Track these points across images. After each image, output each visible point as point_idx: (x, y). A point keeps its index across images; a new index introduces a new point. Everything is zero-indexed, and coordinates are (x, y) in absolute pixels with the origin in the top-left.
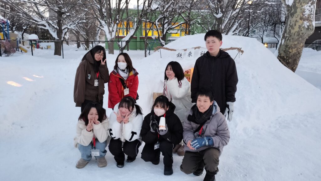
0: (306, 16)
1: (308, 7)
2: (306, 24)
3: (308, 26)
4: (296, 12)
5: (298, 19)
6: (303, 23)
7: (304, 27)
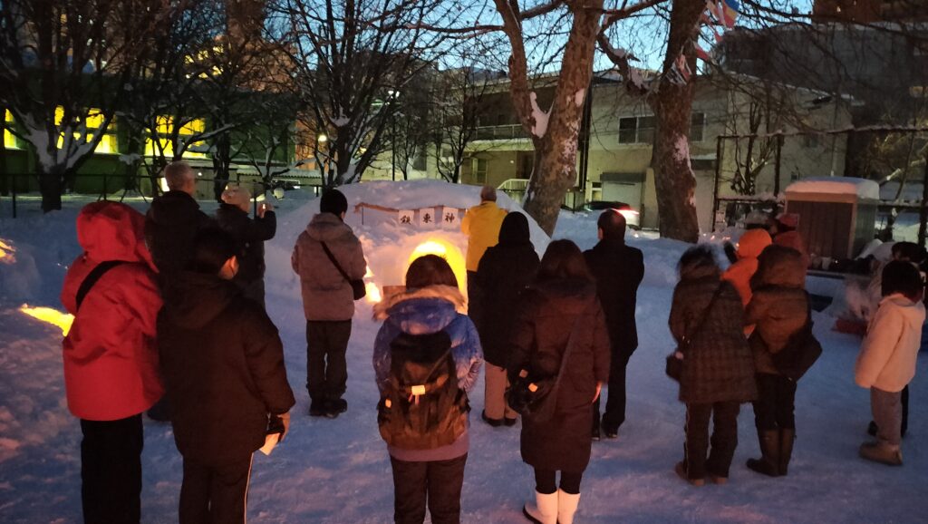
0: (566, 156)
1: (568, 144)
2: (567, 169)
3: (570, 173)
4: (552, 150)
5: (555, 161)
6: (562, 168)
7: (564, 174)
